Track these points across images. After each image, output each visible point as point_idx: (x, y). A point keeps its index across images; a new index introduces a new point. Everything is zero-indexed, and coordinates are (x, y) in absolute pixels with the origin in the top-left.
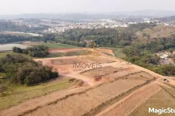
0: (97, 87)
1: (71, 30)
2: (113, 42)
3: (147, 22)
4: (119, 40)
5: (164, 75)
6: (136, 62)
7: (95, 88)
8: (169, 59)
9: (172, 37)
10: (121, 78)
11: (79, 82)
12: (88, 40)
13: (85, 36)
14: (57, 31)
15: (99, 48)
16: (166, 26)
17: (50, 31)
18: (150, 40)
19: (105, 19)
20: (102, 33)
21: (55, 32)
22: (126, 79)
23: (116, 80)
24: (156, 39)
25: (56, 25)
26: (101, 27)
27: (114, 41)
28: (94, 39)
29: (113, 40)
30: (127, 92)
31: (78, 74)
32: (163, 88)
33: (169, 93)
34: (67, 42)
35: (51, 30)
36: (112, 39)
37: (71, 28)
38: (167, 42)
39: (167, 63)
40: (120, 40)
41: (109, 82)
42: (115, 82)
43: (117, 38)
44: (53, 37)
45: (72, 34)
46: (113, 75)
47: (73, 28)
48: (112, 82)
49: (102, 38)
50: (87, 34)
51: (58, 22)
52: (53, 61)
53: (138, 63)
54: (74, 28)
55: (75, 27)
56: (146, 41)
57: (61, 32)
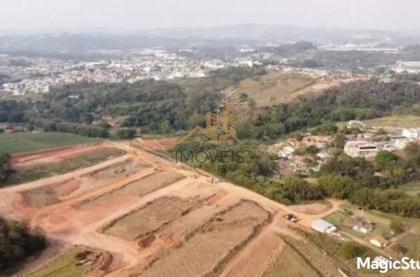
0: (146, 269)
1: (68, 86)
2: (174, 119)
3: (247, 65)
4: (188, 114)
5: (288, 205)
6: (229, 174)
7: (140, 272)
8: (297, 157)
9: (299, 101)
10: (200, 230)
11: (103, 259)
12: (113, 117)
13: (104, 106)
14: (27, 92)
15: (144, 139)
16: (287, 75)
17: (9, 90)
18: (255, 112)
19: (150, 48)
20: (146, 94)
21: (23, 94)
22: (211, 230)
23: (187, 239)
24: (268, 110)
25: (25, 70)
26: (142, 78)
27: (176, 117)
28: (127, 114)
29: (175, 114)
30: (215, 270)
31: (97, 234)
32: (287, 240)
33: (300, 254)
34: (58, 125)
35: (12, 89)
36: (172, 111)
37: (66, 81)
38: (291, 116)
39: (293, 168)
40: (192, 114)
41: (173, 247)
42: (187, 244)
43: (182, 108)
44: (18, 112)
45: (70, 99)
46: (180, 224)
47: (70, 81)
48: (179, 246)
49: (148, 111)
50: (109, 100)
51: (27, 59)
52: (26, 197)
53: (234, 176)
54: (74, 81)
55: (75, 79)
56: (247, 114)
57: (40, 93)
